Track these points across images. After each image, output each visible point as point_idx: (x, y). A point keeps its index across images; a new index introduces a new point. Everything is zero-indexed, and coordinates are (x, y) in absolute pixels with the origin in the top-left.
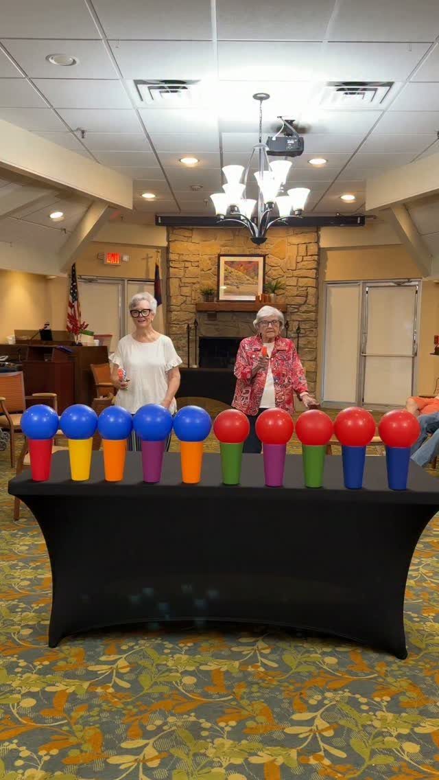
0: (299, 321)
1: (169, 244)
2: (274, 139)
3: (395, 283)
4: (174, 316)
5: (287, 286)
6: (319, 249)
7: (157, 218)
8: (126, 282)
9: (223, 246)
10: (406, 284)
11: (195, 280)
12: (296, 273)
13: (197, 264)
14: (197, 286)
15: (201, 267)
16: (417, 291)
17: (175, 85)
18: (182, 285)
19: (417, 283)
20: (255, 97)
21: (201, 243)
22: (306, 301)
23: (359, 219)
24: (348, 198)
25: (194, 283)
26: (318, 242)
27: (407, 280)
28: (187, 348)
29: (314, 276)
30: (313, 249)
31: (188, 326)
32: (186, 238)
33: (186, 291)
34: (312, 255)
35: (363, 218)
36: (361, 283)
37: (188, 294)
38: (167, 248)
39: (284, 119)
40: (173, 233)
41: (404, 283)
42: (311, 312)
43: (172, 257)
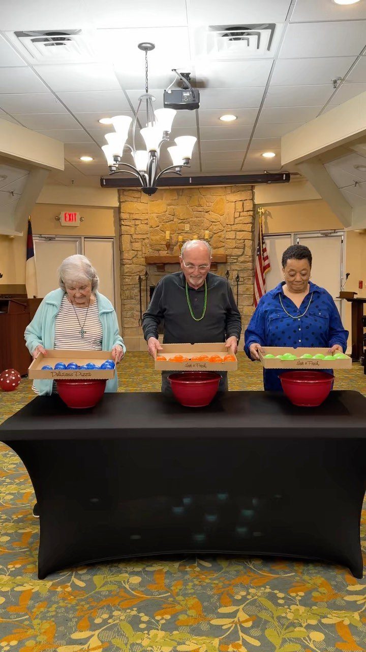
0: (238, 271)
1: (120, 204)
2: (170, 92)
3: (322, 234)
4: (127, 268)
5: (227, 239)
6: (254, 205)
7: (102, 180)
8: (83, 239)
9: (169, 205)
10: (332, 235)
11: (145, 236)
12: (234, 227)
13: (146, 222)
14: (147, 241)
15: (150, 224)
16: (342, 241)
17: (57, 37)
18: (134, 241)
19: (342, 233)
20: (141, 46)
21: (149, 202)
22: (244, 252)
23: (284, 176)
24: (269, 155)
25: (144, 239)
26: (253, 199)
27: (333, 231)
28: (139, 297)
29: (250, 230)
30: (249, 205)
31: (140, 278)
32: (136, 199)
33: (137, 246)
34: (248, 211)
35: (288, 176)
36: (293, 234)
37: (139, 249)
38: (119, 208)
39: (179, 72)
40: (123, 195)
41: (331, 233)
42: (248, 262)
43: (123, 216)
